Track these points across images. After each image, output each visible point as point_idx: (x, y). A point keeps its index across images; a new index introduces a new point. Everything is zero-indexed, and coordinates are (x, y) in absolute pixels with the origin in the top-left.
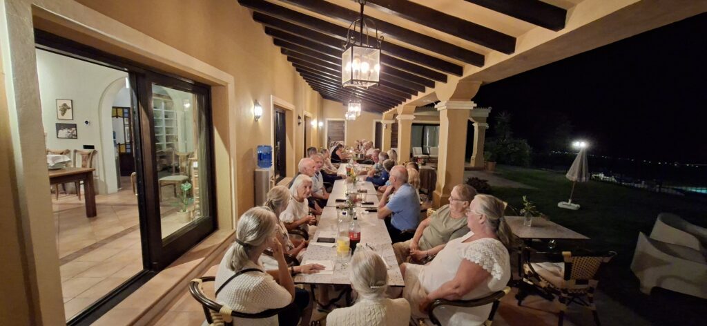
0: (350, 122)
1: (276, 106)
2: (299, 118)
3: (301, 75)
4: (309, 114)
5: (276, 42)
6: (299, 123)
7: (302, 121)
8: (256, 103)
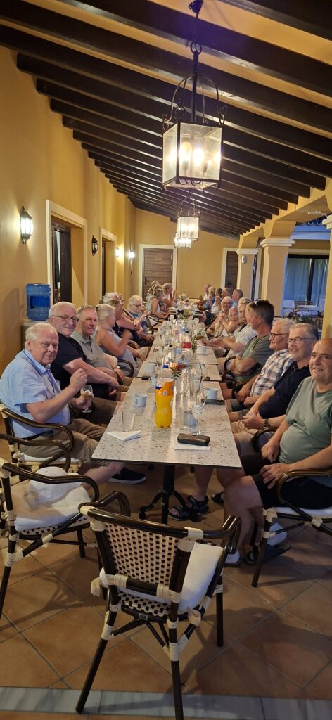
0: (183, 251)
1: (55, 220)
2: (94, 241)
3: (97, 164)
4: (111, 236)
5: (54, 106)
6: (94, 251)
7: (99, 247)
8: (23, 213)
